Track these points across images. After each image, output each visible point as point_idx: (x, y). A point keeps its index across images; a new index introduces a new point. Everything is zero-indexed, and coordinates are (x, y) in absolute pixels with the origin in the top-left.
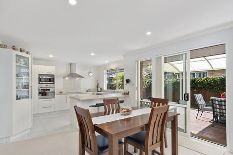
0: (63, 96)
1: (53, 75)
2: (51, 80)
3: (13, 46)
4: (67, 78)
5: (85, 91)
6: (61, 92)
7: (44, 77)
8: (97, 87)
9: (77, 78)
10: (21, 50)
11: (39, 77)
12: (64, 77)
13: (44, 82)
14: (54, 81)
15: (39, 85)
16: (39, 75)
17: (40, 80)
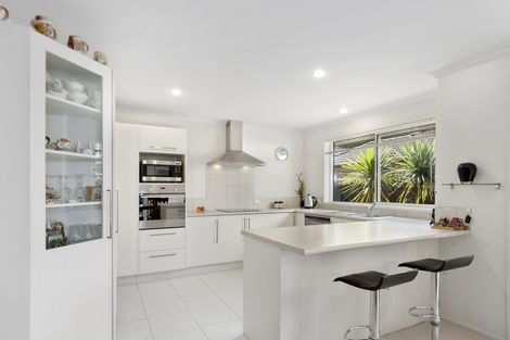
0: (206, 222)
1: (180, 157)
2: (174, 170)
3: (38, 18)
4: (217, 167)
5: (264, 206)
6: (202, 209)
7: (155, 162)
8: (301, 192)
9: (245, 168)
10: (71, 44)
11: (141, 163)
12: (210, 164)
13: (154, 179)
14: (181, 174)
15: (141, 188)
16: (143, 155)
17: (143, 170)
